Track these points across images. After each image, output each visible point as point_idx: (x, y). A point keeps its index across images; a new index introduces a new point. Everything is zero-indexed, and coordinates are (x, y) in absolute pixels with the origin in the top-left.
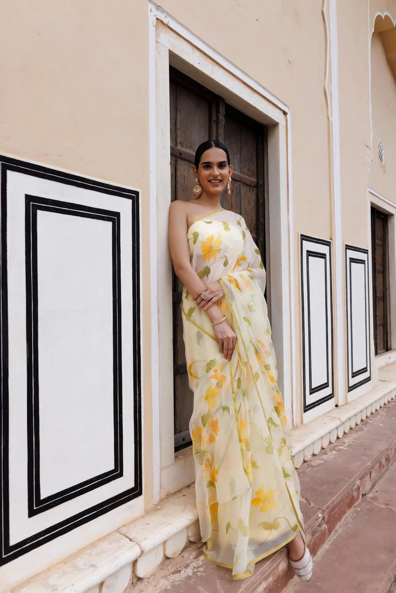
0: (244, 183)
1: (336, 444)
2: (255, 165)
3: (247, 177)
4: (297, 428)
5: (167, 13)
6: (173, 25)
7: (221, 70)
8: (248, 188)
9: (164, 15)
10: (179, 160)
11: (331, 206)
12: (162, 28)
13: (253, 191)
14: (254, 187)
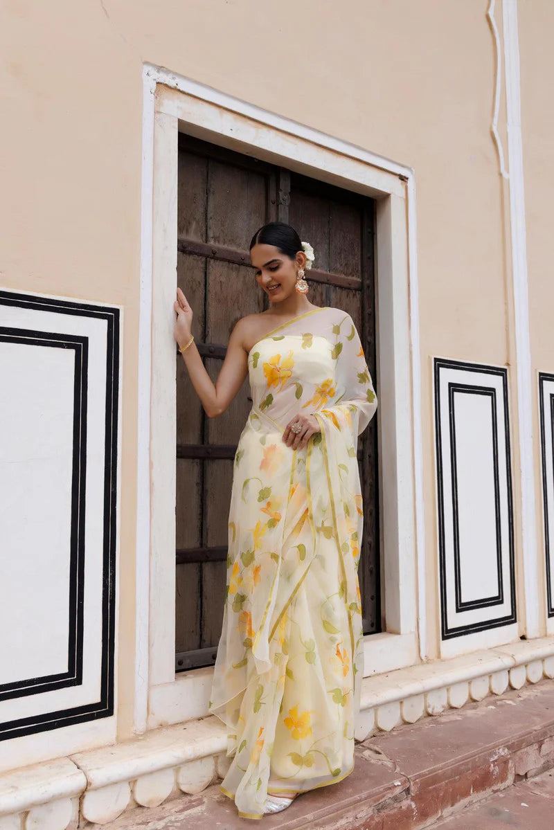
0: (336, 286)
1: (503, 697)
2: (358, 258)
3: (343, 276)
4: (427, 663)
5: (176, 74)
6: (184, 87)
7: (273, 132)
8: (344, 293)
9: (171, 76)
10: (212, 261)
11: (506, 313)
12: (166, 94)
13: (354, 295)
14: (356, 290)
